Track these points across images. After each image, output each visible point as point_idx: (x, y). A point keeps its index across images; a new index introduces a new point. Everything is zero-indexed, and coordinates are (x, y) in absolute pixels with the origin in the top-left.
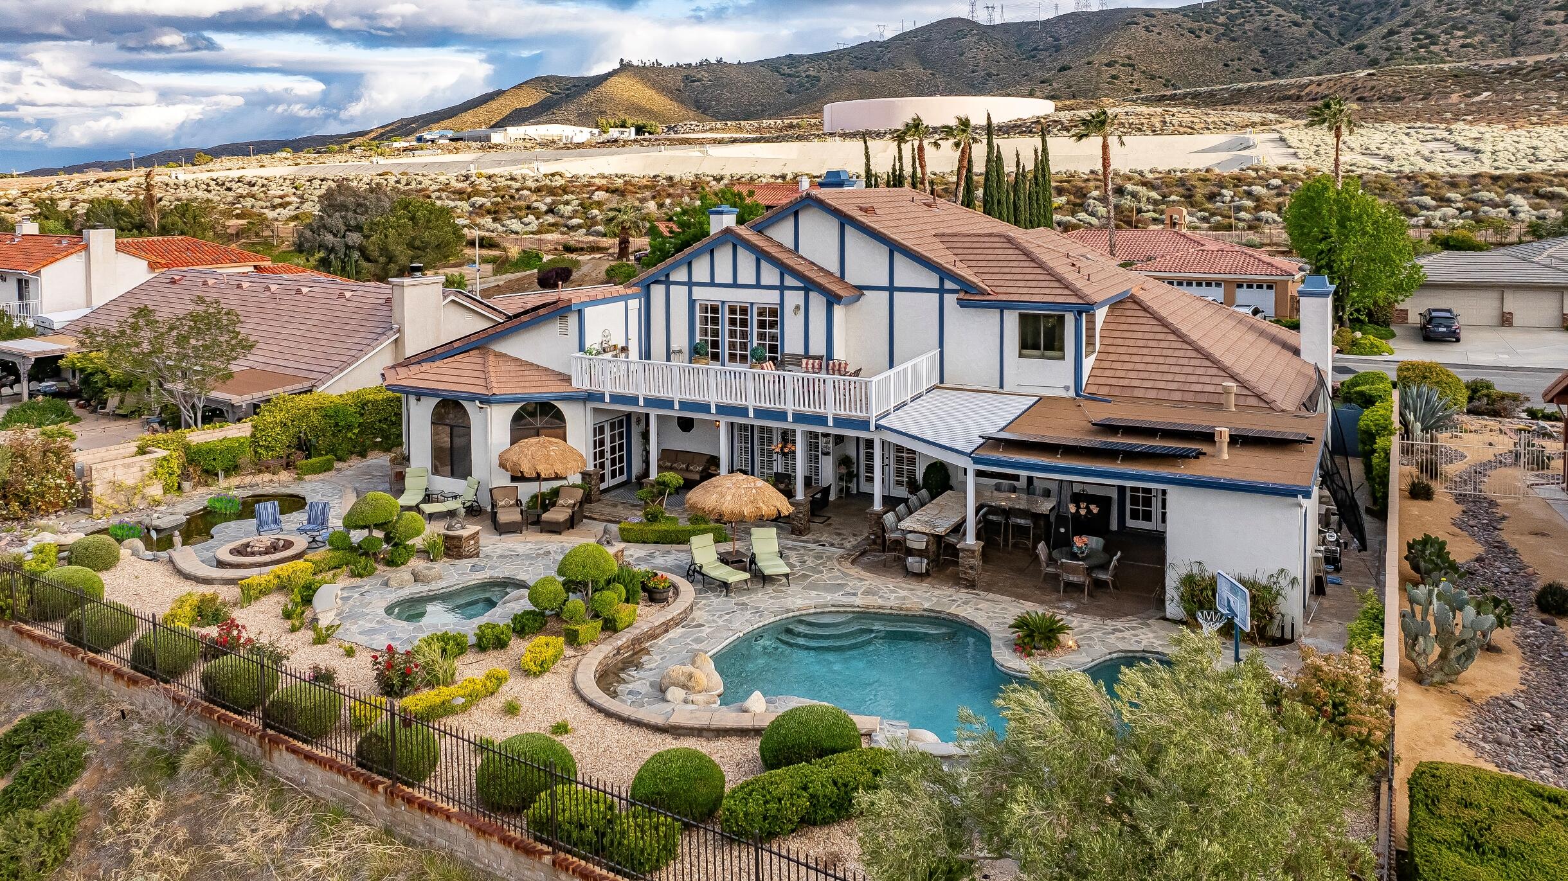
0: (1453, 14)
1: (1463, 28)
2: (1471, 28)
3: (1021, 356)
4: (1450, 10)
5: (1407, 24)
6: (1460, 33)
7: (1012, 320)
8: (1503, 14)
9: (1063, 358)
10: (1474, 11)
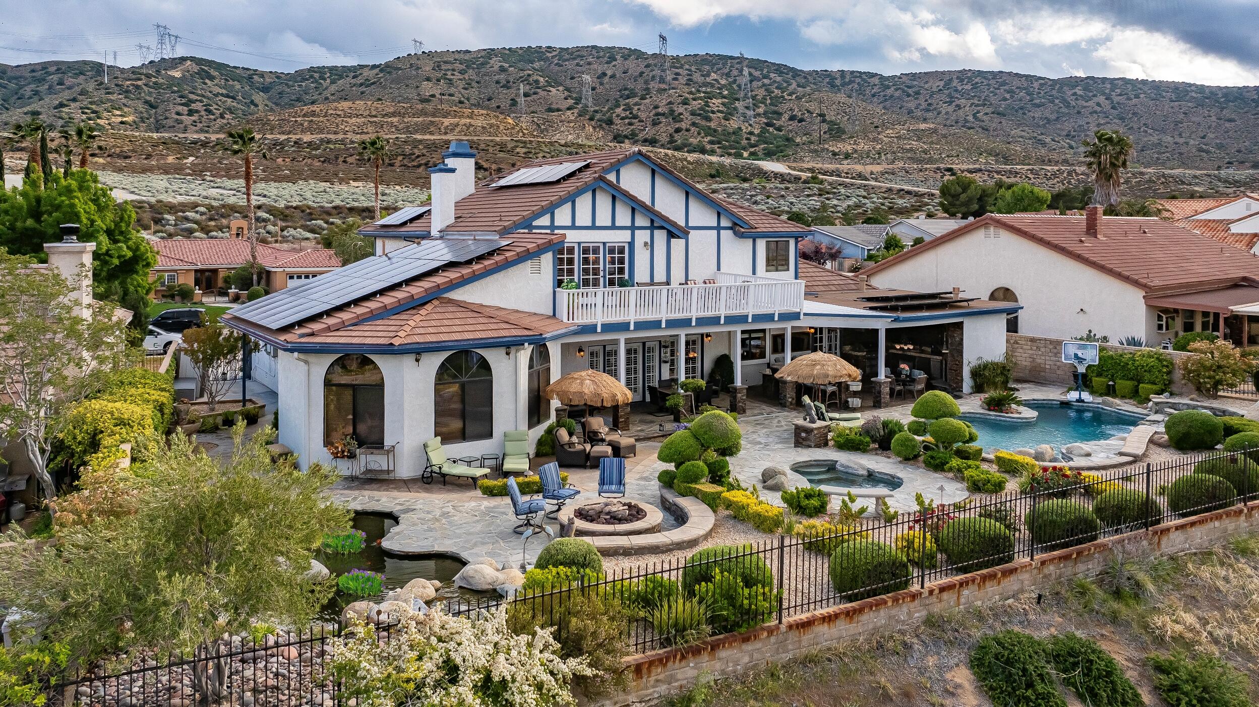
0: (111, 97)
1: (119, 109)
2: (126, 109)
3: (767, 271)
4: (108, 93)
5: (74, 100)
6: (118, 113)
7: (761, 245)
8: (146, 102)
9: (788, 270)
10: (126, 97)
